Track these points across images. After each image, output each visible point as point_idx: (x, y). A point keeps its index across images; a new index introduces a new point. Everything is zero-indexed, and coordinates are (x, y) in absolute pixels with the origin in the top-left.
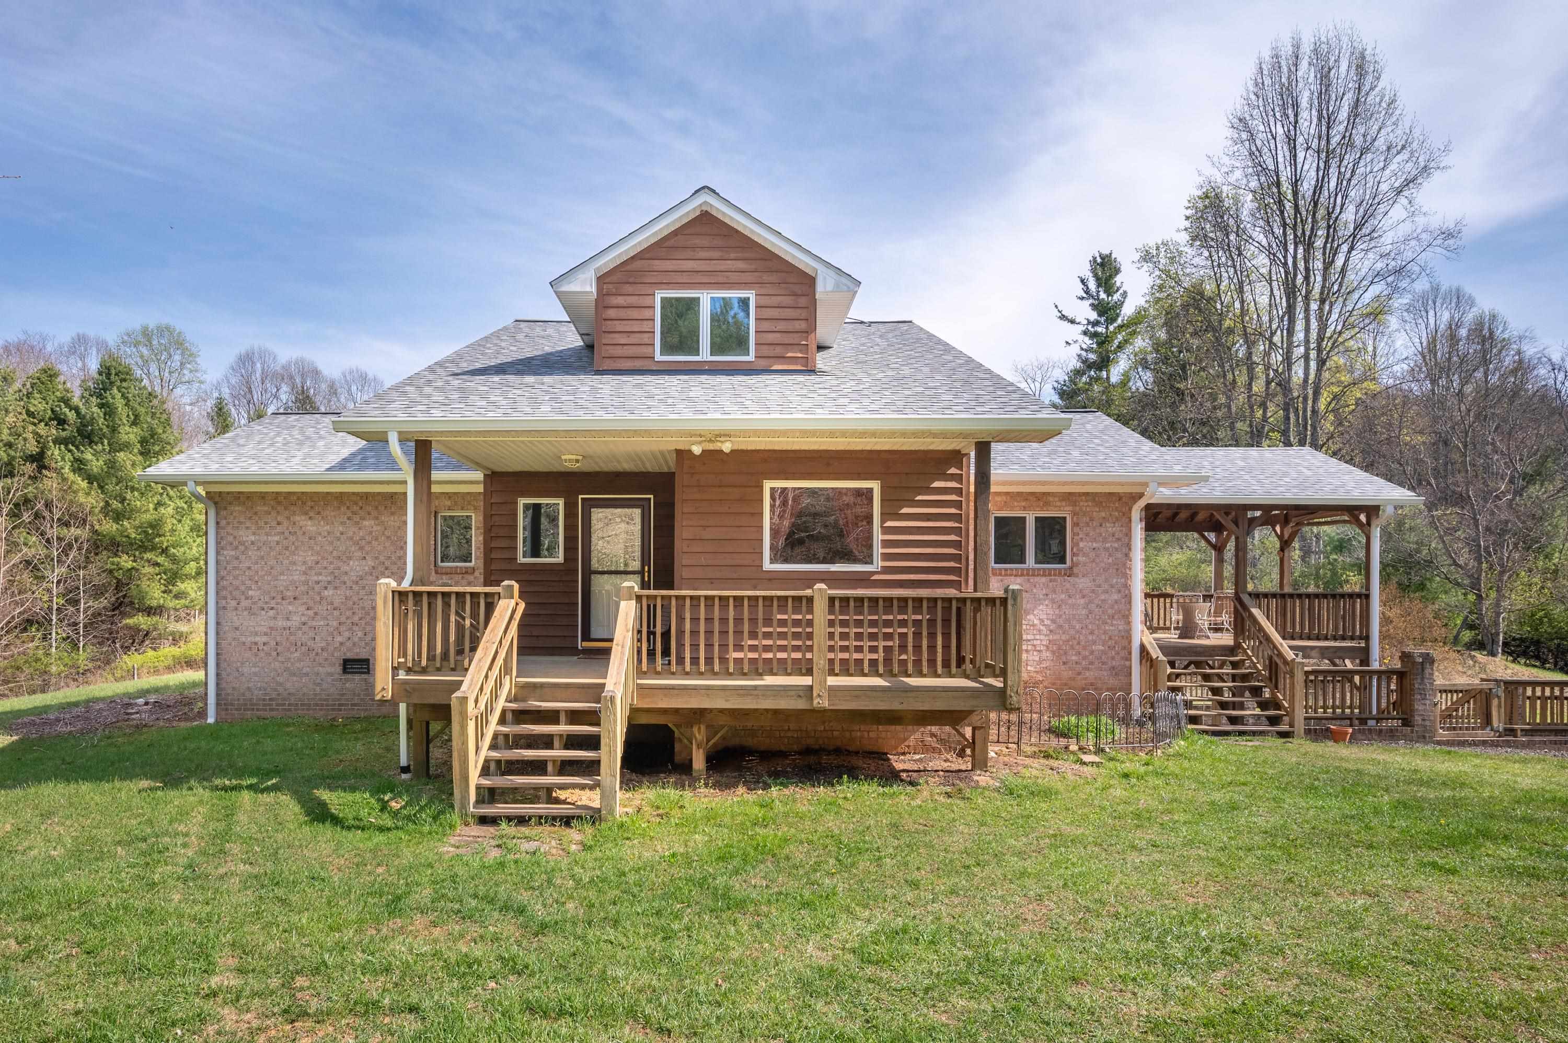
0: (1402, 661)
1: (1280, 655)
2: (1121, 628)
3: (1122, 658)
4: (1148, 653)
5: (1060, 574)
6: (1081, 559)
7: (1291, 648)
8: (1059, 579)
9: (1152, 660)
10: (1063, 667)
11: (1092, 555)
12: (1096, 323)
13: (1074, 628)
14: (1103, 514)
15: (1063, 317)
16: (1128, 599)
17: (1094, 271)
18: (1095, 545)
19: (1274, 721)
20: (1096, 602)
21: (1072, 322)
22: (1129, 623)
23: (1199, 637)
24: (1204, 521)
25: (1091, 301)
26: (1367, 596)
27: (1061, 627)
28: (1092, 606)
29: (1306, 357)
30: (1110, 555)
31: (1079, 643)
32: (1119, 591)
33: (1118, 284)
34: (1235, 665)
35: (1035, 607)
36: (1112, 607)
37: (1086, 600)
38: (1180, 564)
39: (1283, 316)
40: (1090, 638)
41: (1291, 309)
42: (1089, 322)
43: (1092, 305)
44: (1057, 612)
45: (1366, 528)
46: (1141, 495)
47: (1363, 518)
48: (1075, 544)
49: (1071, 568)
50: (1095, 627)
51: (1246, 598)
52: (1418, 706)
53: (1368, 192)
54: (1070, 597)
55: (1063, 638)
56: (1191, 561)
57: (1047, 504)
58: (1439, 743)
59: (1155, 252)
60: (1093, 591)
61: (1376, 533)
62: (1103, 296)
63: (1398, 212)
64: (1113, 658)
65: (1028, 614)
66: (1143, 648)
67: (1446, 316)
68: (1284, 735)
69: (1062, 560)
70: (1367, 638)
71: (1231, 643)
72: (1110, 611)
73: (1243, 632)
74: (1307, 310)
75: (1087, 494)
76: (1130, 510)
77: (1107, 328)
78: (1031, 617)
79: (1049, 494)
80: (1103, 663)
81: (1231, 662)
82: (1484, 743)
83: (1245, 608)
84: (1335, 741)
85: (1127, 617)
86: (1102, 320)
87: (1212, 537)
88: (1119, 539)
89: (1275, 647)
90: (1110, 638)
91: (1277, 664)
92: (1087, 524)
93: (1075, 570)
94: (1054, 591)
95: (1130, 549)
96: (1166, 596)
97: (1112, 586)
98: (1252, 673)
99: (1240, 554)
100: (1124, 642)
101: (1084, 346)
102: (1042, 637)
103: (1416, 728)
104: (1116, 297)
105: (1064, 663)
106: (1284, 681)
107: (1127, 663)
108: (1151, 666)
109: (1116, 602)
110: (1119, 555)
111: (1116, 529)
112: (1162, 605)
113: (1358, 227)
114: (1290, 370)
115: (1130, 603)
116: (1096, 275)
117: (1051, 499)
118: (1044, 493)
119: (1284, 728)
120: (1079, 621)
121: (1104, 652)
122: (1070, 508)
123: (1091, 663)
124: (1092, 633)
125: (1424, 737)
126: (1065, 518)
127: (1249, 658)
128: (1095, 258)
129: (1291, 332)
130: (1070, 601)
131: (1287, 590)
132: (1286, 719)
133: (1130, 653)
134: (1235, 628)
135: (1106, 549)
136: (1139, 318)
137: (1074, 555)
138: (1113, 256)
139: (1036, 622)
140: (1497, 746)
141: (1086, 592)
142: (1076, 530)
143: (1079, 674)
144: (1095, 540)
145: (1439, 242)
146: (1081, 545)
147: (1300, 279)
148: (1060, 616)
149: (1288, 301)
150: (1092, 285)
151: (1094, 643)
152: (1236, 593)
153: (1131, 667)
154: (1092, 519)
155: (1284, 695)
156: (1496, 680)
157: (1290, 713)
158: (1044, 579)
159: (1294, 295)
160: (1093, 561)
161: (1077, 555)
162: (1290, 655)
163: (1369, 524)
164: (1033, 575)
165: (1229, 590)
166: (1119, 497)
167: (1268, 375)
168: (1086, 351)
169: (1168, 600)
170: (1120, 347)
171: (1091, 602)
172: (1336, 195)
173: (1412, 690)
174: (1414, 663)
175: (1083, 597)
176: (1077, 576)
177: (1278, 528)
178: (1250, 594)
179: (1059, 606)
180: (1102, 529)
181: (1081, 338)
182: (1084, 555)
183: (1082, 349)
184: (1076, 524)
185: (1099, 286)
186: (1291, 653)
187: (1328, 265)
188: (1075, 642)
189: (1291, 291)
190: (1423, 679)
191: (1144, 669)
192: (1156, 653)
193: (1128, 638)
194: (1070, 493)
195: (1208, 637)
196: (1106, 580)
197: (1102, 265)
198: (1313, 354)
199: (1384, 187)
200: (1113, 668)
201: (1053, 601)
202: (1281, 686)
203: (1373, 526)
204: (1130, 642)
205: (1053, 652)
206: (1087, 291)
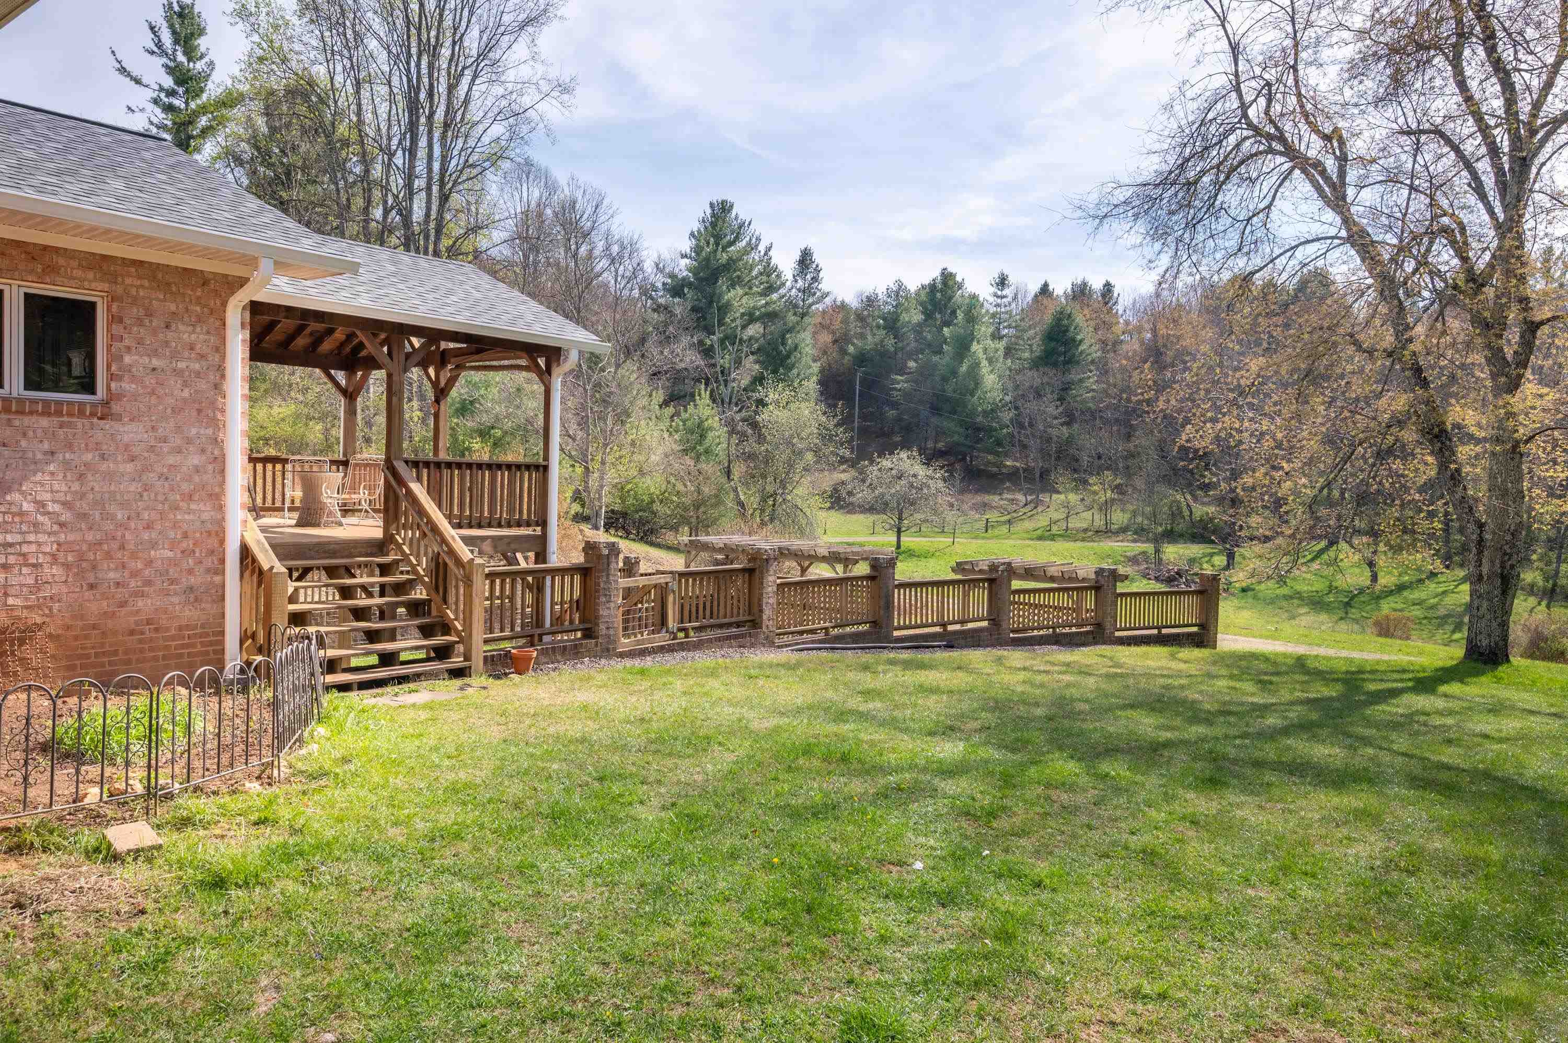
0: (586, 554)
1: (451, 552)
2: (206, 516)
3: (208, 571)
4: (254, 560)
5: (81, 413)
6: (127, 386)
7: (467, 540)
8: (79, 422)
9: (261, 572)
10: (88, 594)
11: (150, 381)
12: (171, 93)
13: (113, 517)
14: (173, 307)
15: (123, 70)
16: (220, 464)
17: (168, 19)
18: (155, 362)
19: (442, 653)
20: (158, 468)
21: (138, 81)
22: (221, 508)
23: (327, 525)
24: (332, 351)
25: (164, 60)
26: (546, 468)
27: (84, 516)
28: (151, 477)
29: (429, 188)
30: (185, 384)
31: (122, 547)
32: (203, 451)
33: (203, 49)
34: (385, 569)
35: (25, 478)
36: (189, 479)
37: (139, 464)
38: (283, 420)
39: (405, 133)
40: (146, 536)
41: (413, 126)
42: (161, 89)
43: (166, 66)
44: (76, 487)
45: (545, 375)
46: (242, 282)
47: (541, 362)
48: (114, 358)
49: (106, 403)
50: (154, 515)
51: (401, 467)
52: (603, 612)
53: (492, 19)
54: (103, 457)
55: (90, 537)
56: (297, 416)
57: (51, 270)
58: (622, 655)
59: (253, 10)
60: (152, 449)
61: (557, 383)
62: (181, 58)
63: (520, 50)
64: (190, 572)
65: (9, 490)
66: (245, 552)
67: (536, 194)
68: (457, 673)
69: (88, 386)
70: (544, 523)
71: (378, 534)
72: (185, 487)
73: (396, 518)
74: (430, 132)
75: (139, 264)
76: (224, 304)
77: (187, 103)
78: (15, 497)
79: (57, 250)
80: (172, 582)
81: (380, 566)
82: (662, 649)
83: (401, 482)
84: (519, 673)
85: (217, 498)
86: (181, 90)
87: (341, 376)
88: (202, 357)
89: (444, 541)
90: (185, 536)
91: (446, 564)
92: (140, 322)
93: (116, 407)
94: (70, 446)
95: (223, 376)
96: (274, 460)
97: (189, 441)
98: (410, 581)
99: (395, 399)
100: (213, 542)
101: (155, 120)
102: (42, 538)
103: (600, 640)
104: (199, 66)
105: (92, 587)
106: (457, 592)
107: (217, 579)
108: (259, 584)
109: (197, 470)
110: (202, 385)
111: (199, 337)
112: (269, 474)
113: (482, 55)
114: (411, 199)
115: (223, 471)
116: (171, 26)
117: (61, 261)
118: (45, 248)
119: (457, 661)
120: (123, 505)
121: (173, 562)
122: (106, 286)
123: (148, 583)
124: (149, 527)
125: (608, 650)
126: (93, 305)
127: (406, 557)
128: (170, 4)
129: (412, 152)
130: (104, 467)
131: (443, 456)
132: (460, 648)
133: (222, 561)
134: (386, 511)
135: (177, 373)
136: (229, 101)
137: (112, 377)
138: (196, 10)
139: (26, 506)
140: (672, 651)
141: (136, 450)
142: (117, 329)
143: (123, 604)
144: (155, 353)
145: (554, 94)
146: (127, 359)
147: (423, 96)
148: (83, 496)
149: (410, 116)
150: (167, 38)
151: (154, 545)
152: (388, 461)
153: (223, 586)
154: (149, 314)
155: (456, 612)
156: (671, 573)
157: (465, 640)
158: (44, 422)
159: (417, 112)
160: (153, 393)
161: (119, 378)
162: (465, 553)
163: (549, 371)
164: (21, 412)
165: (375, 453)
166: (203, 279)
167: (385, 202)
168: (158, 127)
169: (279, 467)
170: (205, 132)
171: (145, 469)
172: (462, 9)
173: (597, 591)
174: (600, 556)
175: (132, 459)
176: (118, 418)
177: (431, 371)
178: (406, 462)
179: (81, 477)
180: (170, 335)
181: (150, 107)
182: (133, 379)
183: (151, 123)
184: (115, 319)
185: (176, 42)
186: (466, 549)
187: (451, 88)
188: (115, 545)
189: (413, 107)
190: (608, 575)
191: (248, 588)
192: (267, 559)
193: (220, 535)
194: (104, 257)
195: (340, 524)
196: (178, 430)
197: (181, 15)
198: (435, 189)
199: (506, 19)
200: (191, 589)
201: (67, 466)
202: (452, 599)
203: (554, 374)
204: (222, 542)
205: (67, 566)
206: (159, 44)
